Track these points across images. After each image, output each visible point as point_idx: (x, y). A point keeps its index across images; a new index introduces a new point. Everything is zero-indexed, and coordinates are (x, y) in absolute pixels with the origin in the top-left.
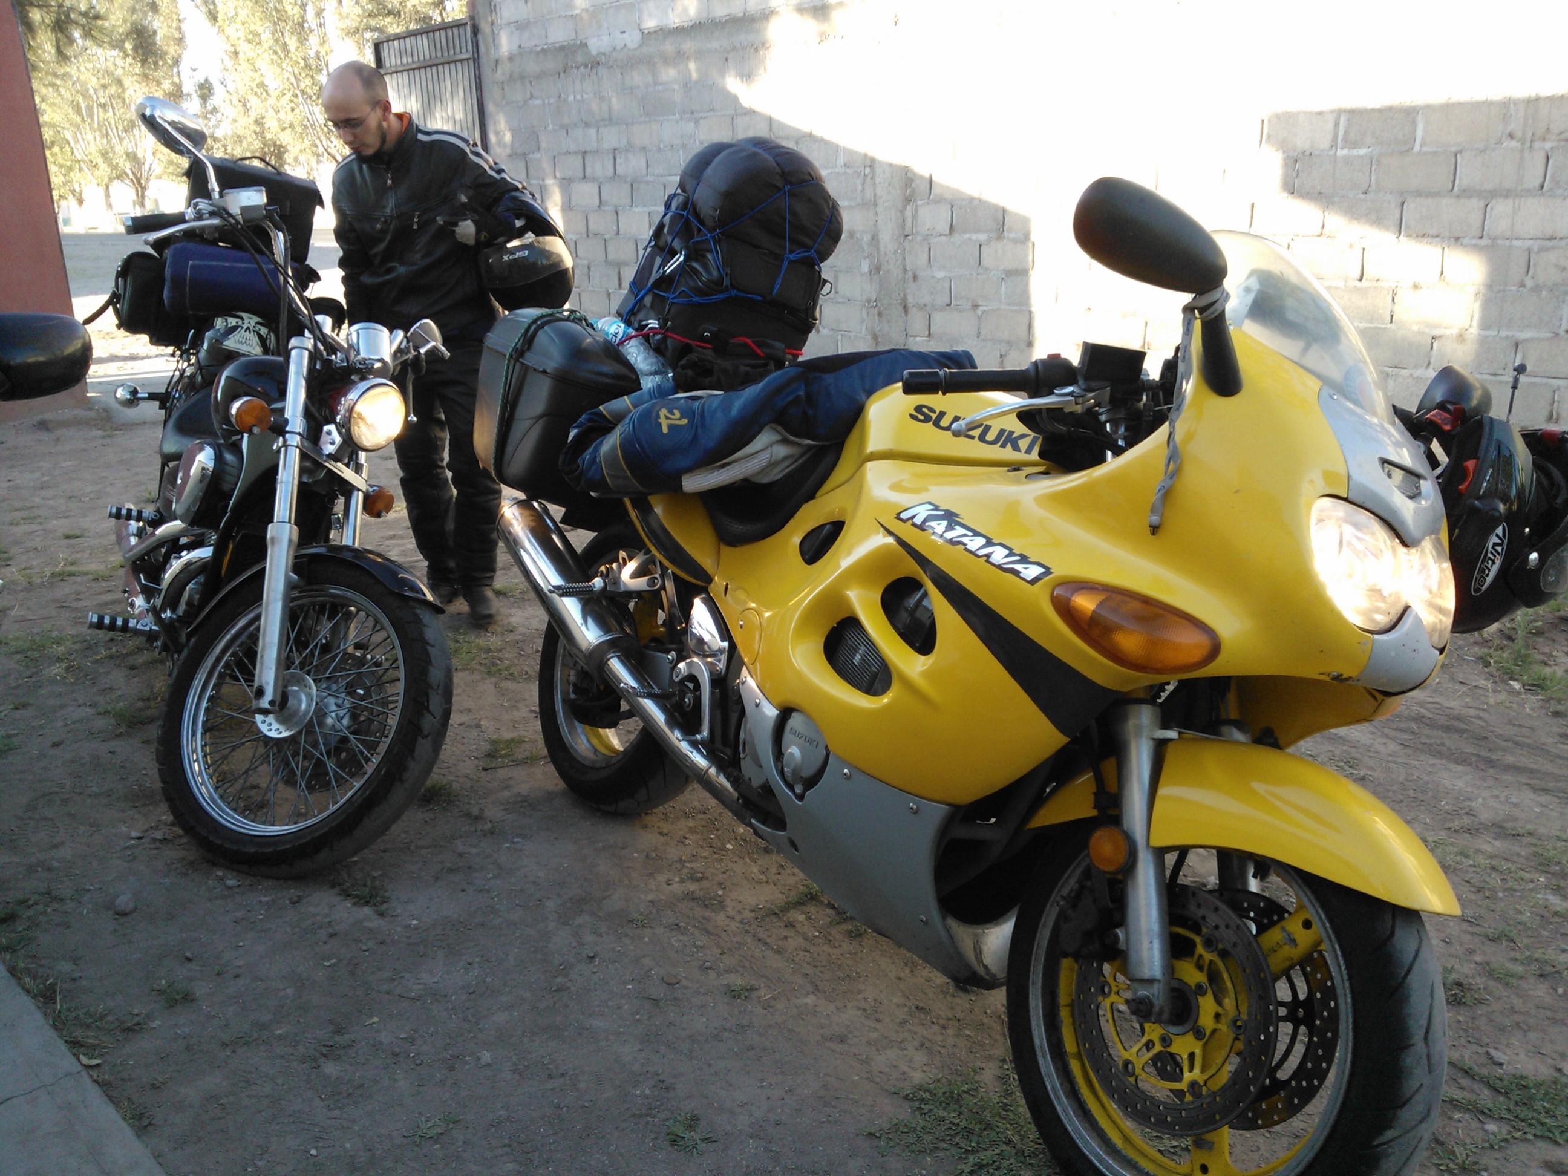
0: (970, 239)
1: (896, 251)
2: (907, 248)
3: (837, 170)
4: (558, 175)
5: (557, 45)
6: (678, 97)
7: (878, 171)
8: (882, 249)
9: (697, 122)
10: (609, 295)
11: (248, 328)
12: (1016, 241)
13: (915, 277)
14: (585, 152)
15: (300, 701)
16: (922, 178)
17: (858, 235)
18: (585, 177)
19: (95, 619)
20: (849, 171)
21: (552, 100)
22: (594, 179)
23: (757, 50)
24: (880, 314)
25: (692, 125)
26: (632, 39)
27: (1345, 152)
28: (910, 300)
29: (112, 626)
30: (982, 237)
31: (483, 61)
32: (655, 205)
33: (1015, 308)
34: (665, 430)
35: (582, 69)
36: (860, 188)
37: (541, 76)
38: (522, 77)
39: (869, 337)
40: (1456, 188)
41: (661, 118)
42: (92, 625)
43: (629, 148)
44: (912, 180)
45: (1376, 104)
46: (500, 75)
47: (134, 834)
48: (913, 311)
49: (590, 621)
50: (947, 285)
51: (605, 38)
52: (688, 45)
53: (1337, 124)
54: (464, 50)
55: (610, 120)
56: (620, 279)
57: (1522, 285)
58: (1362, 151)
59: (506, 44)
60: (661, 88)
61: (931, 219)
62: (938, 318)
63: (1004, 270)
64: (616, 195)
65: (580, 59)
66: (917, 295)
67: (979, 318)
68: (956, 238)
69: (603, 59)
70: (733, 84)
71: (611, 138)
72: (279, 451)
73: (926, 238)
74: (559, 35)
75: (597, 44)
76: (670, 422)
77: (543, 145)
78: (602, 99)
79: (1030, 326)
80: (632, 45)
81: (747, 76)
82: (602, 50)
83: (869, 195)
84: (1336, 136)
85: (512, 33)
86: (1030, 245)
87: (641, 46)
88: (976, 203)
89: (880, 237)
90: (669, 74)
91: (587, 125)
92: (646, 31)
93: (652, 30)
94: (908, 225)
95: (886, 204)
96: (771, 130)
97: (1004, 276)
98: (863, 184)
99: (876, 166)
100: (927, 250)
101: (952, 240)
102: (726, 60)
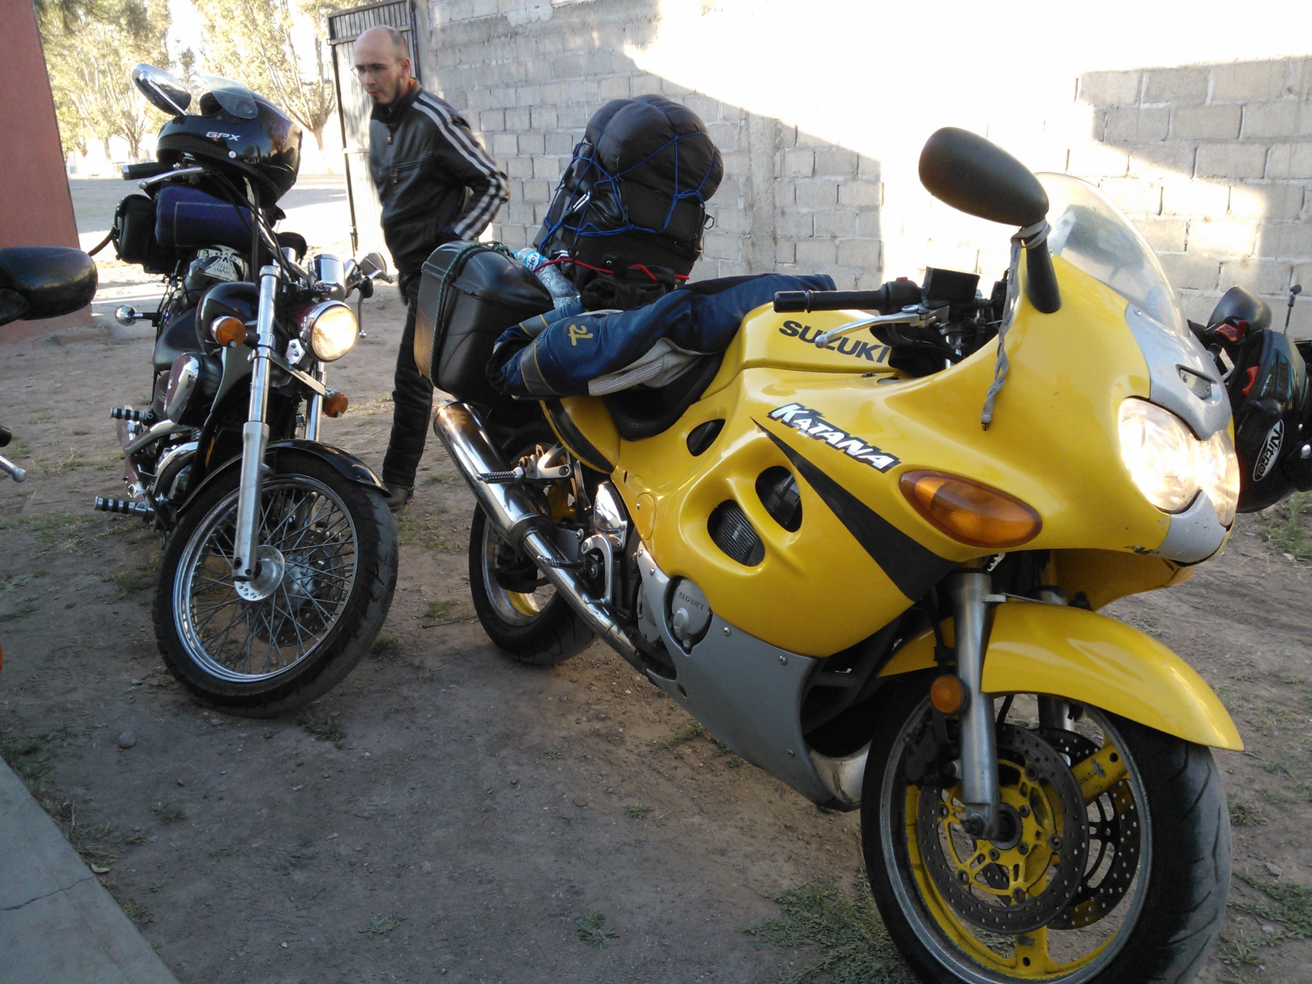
0: (829, 181)
1: (767, 192)
2: (777, 189)
3: (717, 123)
4: (483, 128)
5: (482, 19)
6: (583, 61)
7: (752, 123)
8: (755, 189)
9: (599, 83)
10: (525, 229)
11: (226, 259)
12: (868, 182)
13: (783, 213)
14: (505, 109)
15: (272, 571)
16: (789, 128)
17: (735, 178)
18: (505, 130)
19: (101, 503)
20: (727, 123)
21: (477, 65)
22: (513, 132)
23: (650, 21)
24: (753, 245)
25: (595, 85)
26: (545, 13)
27: (1147, 105)
28: (779, 231)
29: (115, 508)
30: (840, 179)
31: (420, 32)
32: (565, 153)
33: (867, 238)
34: (574, 343)
35: (503, 38)
36: (736, 137)
37: (467, 45)
38: (453, 46)
39: (744, 264)
40: (1241, 136)
41: (569, 80)
42: (98, 508)
43: (543, 105)
44: (780, 131)
45: (1175, 66)
46: (434, 44)
47: (135, 681)
48: (782, 242)
49: (511, 503)
50: (810, 220)
51: (522, 12)
52: (592, 18)
53: (1140, 82)
54: (404, 23)
55: (527, 82)
56: (535, 216)
57: (1297, 218)
58: (1162, 105)
59: (439, 17)
60: (569, 54)
61: (799, 163)
62: (802, 248)
63: (858, 207)
64: (532, 144)
65: (501, 30)
66: (786, 228)
67: (837, 247)
68: (818, 180)
69: (520, 30)
70: (629, 50)
71: (528, 96)
72: (252, 362)
73: (792, 180)
74: (484, 9)
75: (515, 18)
76: (578, 336)
77: (471, 103)
78: (519, 63)
79: (880, 254)
80: (545, 18)
81: (641, 43)
82: (520, 22)
83: (744, 144)
84: (1139, 92)
85: (444, 8)
86: (880, 185)
87: (553, 17)
88: (834, 150)
89: (754, 179)
90: (576, 42)
91: (507, 86)
92: (556, 6)
93: (562, 5)
94: (778, 168)
95: (759, 151)
96: (661, 89)
97: (858, 212)
98: (740, 134)
99: (751, 119)
100: (793, 190)
101: (815, 181)
102: (624, 30)
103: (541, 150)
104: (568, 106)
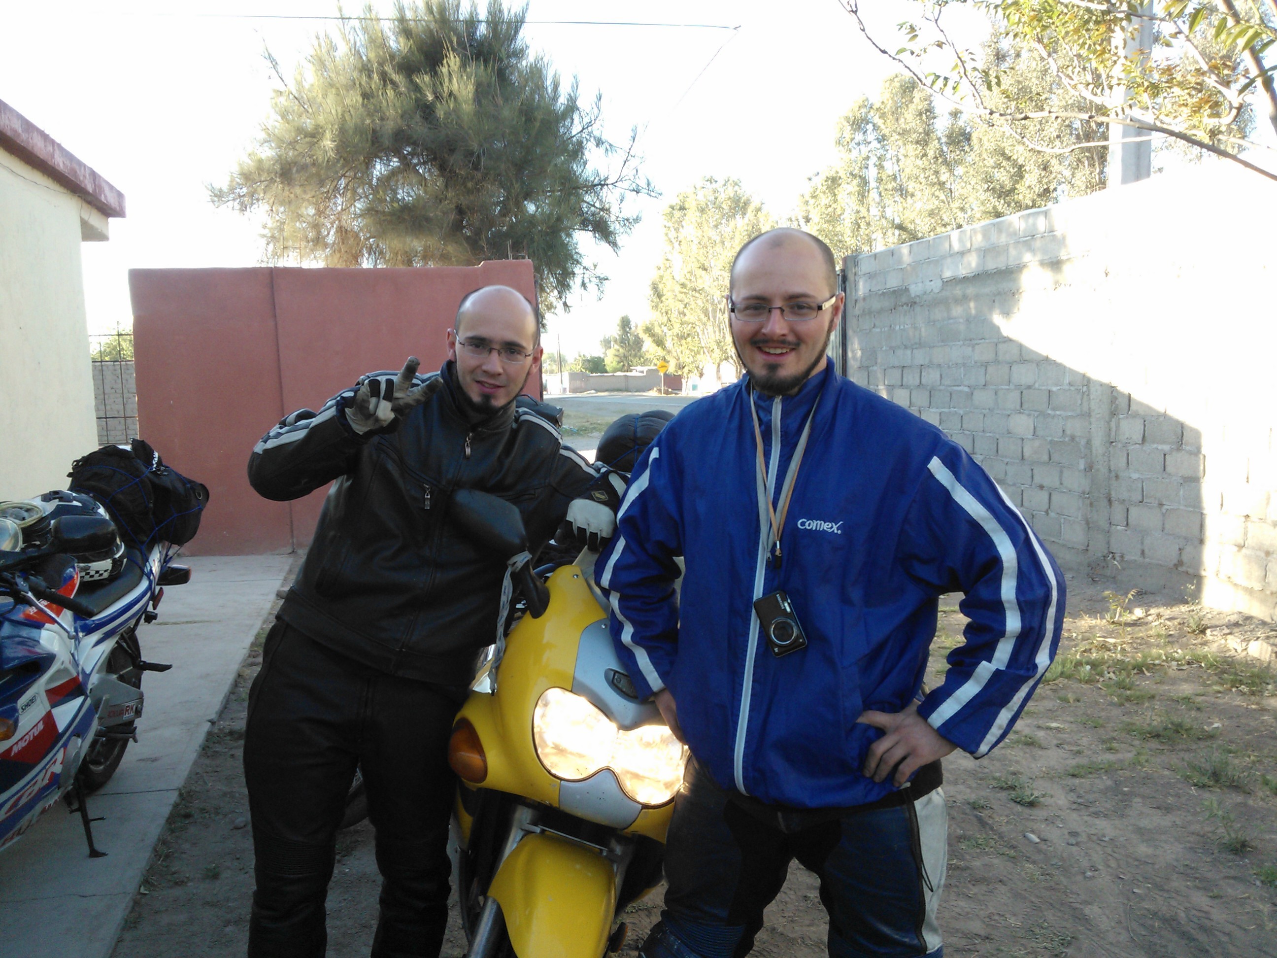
0: (1157, 449)
1: (1104, 455)
2: (1112, 452)
3: (1064, 387)
4: (886, 383)
5: (891, 290)
6: (962, 327)
7: (1093, 390)
8: (1094, 452)
12: (1191, 453)
13: (1117, 477)
14: (903, 367)
16: (1123, 395)
17: (1077, 439)
18: (902, 385)
20: (1072, 388)
21: (886, 329)
22: (907, 387)
23: (1014, 294)
24: (1091, 504)
25: (970, 349)
26: (936, 285)
28: (1113, 494)
30: (1166, 448)
32: (944, 408)
33: (1191, 509)
36: (1079, 402)
37: (880, 312)
38: (870, 312)
39: (1083, 522)
41: (951, 344)
43: (930, 365)
44: (1116, 398)
46: (857, 311)
48: (1116, 504)
50: (1140, 485)
51: (920, 285)
52: (971, 290)
55: (920, 345)
59: (862, 288)
60: (951, 321)
61: (1130, 430)
62: (1134, 511)
63: (1182, 476)
64: (920, 398)
65: (904, 299)
66: (1120, 491)
67: (1164, 515)
68: (1147, 447)
69: (918, 300)
70: (997, 319)
71: (920, 357)
73: (1125, 445)
74: (893, 282)
75: (915, 290)
77: (879, 361)
78: (915, 328)
79: (1202, 526)
80: (936, 290)
81: (1007, 313)
82: (918, 294)
83: (1085, 408)
85: (866, 281)
86: (1202, 457)
87: (942, 290)
88: (1161, 419)
89: (1093, 442)
90: (957, 311)
91: (906, 347)
92: (945, 280)
93: (948, 279)
94: (1113, 433)
95: (1098, 416)
96: (1021, 354)
97: (1182, 481)
98: (1082, 399)
99: (1091, 385)
100: (1126, 455)
101: (1144, 448)
102: (994, 301)
103: (927, 404)
104: (949, 367)
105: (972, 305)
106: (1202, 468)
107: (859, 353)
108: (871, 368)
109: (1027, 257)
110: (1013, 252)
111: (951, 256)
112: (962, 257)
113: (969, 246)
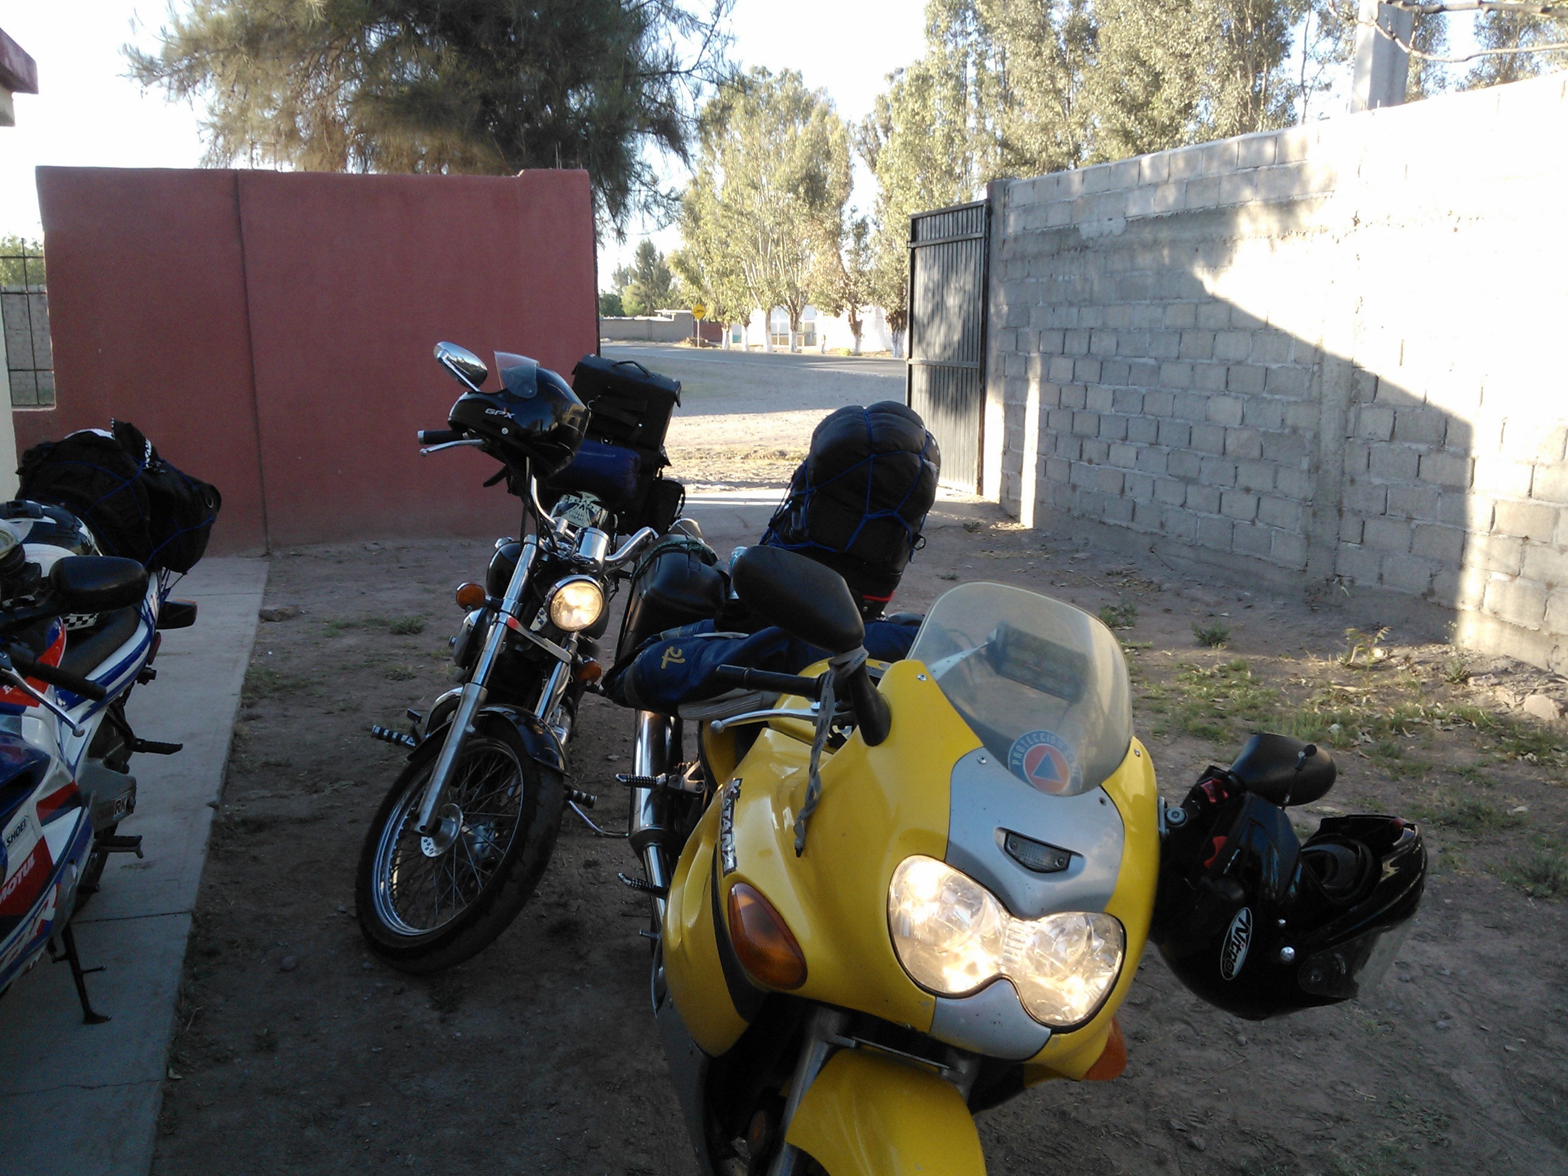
0: (1409, 448)
1: (1336, 453)
2: (1347, 450)
3: (1286, 365)
4: (1041, 348)
5: (1054, 229)
6: (1150, 281)
7: (1326, 369)
8: (1323, 447)
10: (1070, 465)
11: (583, 506)
12: (1455, 456)
13: (1353, 481)
14: (1066, 330)
15: (451, 830)
16: (1368, 379)
17: (1301, 432)
18: (1063, 353)
19: (377, 731)
20: (1298, 366)
21: (1045, 280)
22: (1071, 356)
23: (1225, 243)
24: (1314, 515)
25: (1160, 310)
26: (1117, 226)
28: (1346, 502)
29: (389, 738)
30: (1423, 448)
31: (993, 240)
33: (1449, 526)
34: (664, 666)
35: (1072, 252)
36: (1307, 384)
37: (1038, 256)
38: (1023, 258)
39: (1302, 536)
41: (1134, 302)
43: (1104, 328)
44: (1358, 382)
46: (1006, 255)
48: (1347, 516)
50: (1383, 493)
51: (1095, 224)
52: (1165, 234)
54: (979, 230)
55: (1091, 302)
56: (1081, 451)
59: (1013, 224)
60: (1136, 273)
61: (1375, 422)
62: (1372, 526)
63: (1441, 484)
64: (1088, 371)
65: (1071, 242)
66: (1354, 500)
67: (1413, 531)
68: (1395, 445)
69: (1091, 243)
70: (1201, 273)
71: (1090, 317)
72: (490, 627)
73: (1366, 442)
74: (1057, 218)
75: (1087, 230)
76: (670, 659)
77: (1032, 320)
78: (1086, 280)
79: (1463, 548)
80: (1117, 232)
81: (1214, 266)
82: (1091, 235)
83: (1315, 392)
85: (1019, 215)
86: (1470, 461)
87: (1125, 231)
88: (1420, 407)
89: (1322, 436)
90: (1144, 260)
91: (1071, 304)
92: (1130, 219)
93: (1135, 219)
94: (1351, 427)
95: (1331, 403)
96: (1230, 320)
97: (1440, 491)
98: (1311, 380)
99: (1325, 364)
100: (1366, 455)
101: (1392, 447)
102: (1197, 250)
103: (1097, 379)
104: (1129, 332)
105: (1166, 252)
106: (1469, 475)
107: (1005, 308)
108: (1021, 330)
109: (1247, 193)
110: (1226, 186)
111: (1140, 188)
112: (1155, 190)
113: (1165, 173)
